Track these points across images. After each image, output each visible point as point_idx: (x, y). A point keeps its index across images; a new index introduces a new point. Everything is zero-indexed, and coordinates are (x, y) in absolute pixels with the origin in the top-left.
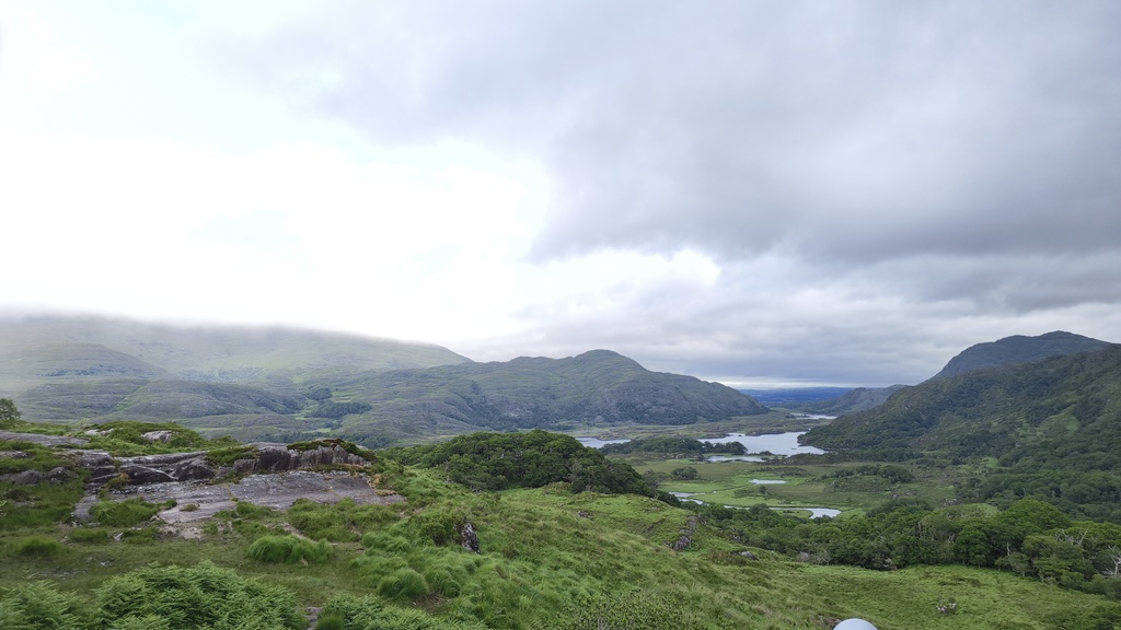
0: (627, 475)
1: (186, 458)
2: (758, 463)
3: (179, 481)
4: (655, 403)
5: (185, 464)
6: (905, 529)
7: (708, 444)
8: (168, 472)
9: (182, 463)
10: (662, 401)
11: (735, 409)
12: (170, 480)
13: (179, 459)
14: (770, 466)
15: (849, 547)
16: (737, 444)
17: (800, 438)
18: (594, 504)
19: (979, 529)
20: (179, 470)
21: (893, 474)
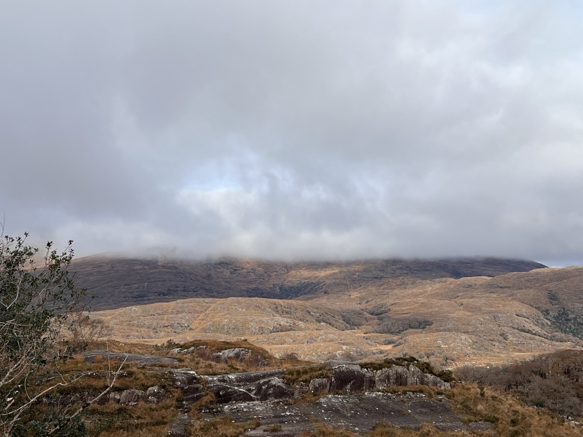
1: (264, 377)
3: (261, 400)
5: (265, 383)
8: (249, 390)
9: (262, 381)
12: (251, 399)
13: (257, 378)
20: (259, 389)
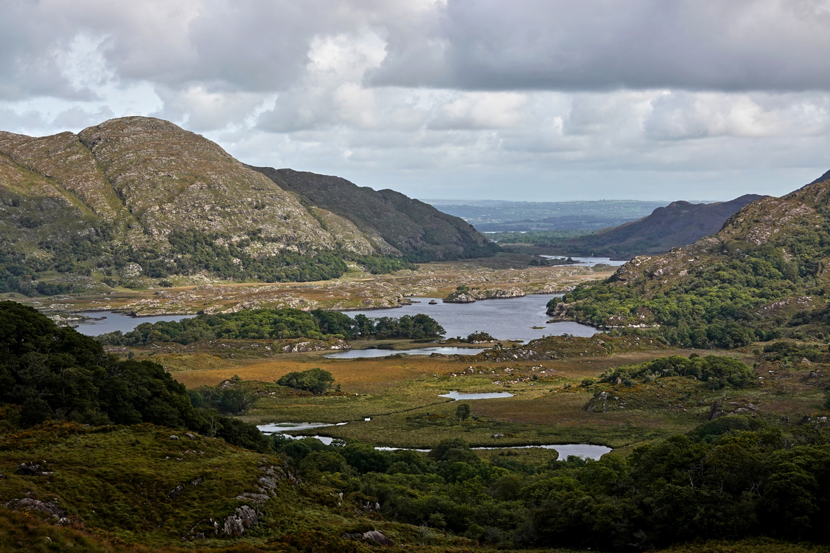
0: (151, 386)
2: (461, 359)
4: (254, 235)
6: (677, 472)
7: (361, 320)
10: (270, 229)
11: (429, 247)
14: (485, 364)
15: (572, 512)
16: (422, 320)
17: (551, 305)
18: (62, 446)
19: (807, 467)
21: (719, 372)
